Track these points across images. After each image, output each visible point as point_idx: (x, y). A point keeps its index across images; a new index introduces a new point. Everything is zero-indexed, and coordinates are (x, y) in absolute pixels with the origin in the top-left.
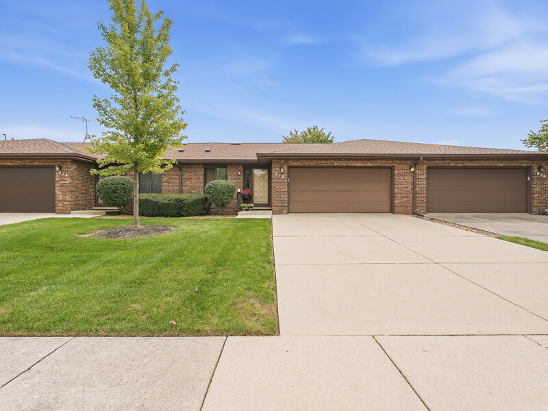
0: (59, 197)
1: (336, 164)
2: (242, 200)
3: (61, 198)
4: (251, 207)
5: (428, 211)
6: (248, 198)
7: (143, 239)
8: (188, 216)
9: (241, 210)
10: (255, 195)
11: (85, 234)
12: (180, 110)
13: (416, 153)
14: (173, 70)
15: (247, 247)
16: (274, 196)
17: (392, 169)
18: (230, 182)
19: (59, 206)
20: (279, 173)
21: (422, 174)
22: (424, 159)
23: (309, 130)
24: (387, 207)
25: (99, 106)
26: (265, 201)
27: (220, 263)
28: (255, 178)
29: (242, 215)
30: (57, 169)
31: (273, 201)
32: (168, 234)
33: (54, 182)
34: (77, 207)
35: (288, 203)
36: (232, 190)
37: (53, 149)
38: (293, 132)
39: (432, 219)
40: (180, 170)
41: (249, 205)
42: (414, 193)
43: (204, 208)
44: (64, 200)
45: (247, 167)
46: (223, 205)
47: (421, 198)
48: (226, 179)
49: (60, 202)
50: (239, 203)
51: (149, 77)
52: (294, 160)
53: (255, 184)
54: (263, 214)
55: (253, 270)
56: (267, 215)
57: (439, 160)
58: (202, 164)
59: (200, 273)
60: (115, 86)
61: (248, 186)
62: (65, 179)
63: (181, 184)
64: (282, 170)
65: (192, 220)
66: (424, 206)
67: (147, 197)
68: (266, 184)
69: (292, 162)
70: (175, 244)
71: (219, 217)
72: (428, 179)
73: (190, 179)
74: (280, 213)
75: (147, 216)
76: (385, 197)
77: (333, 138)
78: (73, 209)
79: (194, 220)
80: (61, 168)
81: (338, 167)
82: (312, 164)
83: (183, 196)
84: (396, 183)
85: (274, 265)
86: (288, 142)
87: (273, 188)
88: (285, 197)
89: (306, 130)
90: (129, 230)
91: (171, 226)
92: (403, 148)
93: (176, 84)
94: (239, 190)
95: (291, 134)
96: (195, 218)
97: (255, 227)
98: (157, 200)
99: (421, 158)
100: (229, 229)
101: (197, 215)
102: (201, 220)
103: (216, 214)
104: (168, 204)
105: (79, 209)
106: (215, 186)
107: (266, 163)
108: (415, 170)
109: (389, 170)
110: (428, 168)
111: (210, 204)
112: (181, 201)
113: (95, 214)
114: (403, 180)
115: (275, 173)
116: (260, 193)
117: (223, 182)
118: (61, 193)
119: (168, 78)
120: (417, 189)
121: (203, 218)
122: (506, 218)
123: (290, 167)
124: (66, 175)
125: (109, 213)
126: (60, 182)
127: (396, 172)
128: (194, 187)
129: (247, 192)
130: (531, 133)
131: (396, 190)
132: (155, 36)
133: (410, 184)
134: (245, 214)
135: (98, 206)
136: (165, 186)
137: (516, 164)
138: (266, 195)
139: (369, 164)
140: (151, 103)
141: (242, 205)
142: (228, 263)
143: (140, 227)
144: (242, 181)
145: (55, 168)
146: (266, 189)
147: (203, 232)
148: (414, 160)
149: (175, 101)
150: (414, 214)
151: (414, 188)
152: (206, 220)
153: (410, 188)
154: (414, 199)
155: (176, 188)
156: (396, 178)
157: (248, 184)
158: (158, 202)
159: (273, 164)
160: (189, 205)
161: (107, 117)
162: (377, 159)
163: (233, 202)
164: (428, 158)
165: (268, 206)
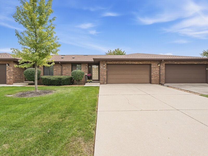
0: (8, 77)
1: (127, 63)
2: (87, 79)
3: (9, 77)
4: (91, 81)
5: (166, 83)
6: (90, 78)
7: (36, 97)
8: (64, 85)
9: (87, 83)
10: (93, 76)
11: (11, 94)
12: (57, 38)
13: (160, 58)
14: (53, 19)
15: (85, 101)
16: (101, 77)
17: (150, 65)
18: (82, 71)
19: (8, 81)
20: (103, 67)
21: (163, 67)
22: (164, 61)
23: (116, 50)
24: (148, 81)
25: (18, 35)
26: (97, 79)
27: (69, 111)
28: (93, 69)
29: (87, 85)
30: (7, 65)
31: (100, 79)
32: (50, 94)
33: (6, 71)
34: (16, 82)
35: (107, 80)
36: (83, 74)
37: (6, 56)
38: (109, 51)
39: (168, 86)
40: (61, 65)
41: (90, 80)
42: (160, 75)
43: (71, 82)
44: (10, 79)
45: (90, 64)
46: (79, 81)
47: (163, 77)
48: (81, 70)
49: (8, 79)
50: (86, 80)
51: (42, 23)
52: (109, 61)
53: (93, 71)
54: (96, 84)
55: (85, 116)
56: (98, 85)
57: (170, 61)
58: (70, 63)
59: (56, 118)
60: (25, 26)
61: (90, 72)
62: (10, 70)
63: (62, 72)
64: (104, 65)
65: (64, 87)
66: (164, 80)
67: (46, 77)
68: (98, 72)
69: (108, 62)
70: (51, 100)
71: (77, 86)
72: (165, 69)
73: (65, 69)
74: (103, 83)
75: (46, 85)
76: (148, 77)
77: (125, 53)
78: (14, 82)
79: (65, 87)
80: (9, 65)
81: (128, 64)
82: (117, 63)
83: (62, 77)
84: (152, 71)
85: (97, 112)
86: (107, 54)
87: (100, 73)
88: (106, 77)
89: (115, 50)
90: (31, 93)
91: (53, 90)
92: (155, 57)
93: (55, 26)
94: (86, 74)
95: (109, 52)
96: (66, 86)
97: (91, 90)
98: (50, 78)
99: (163, 60)
100: (79, 92)
101: (68, 85)
102: (68, 87)
103: (76, 84)
104: (55, 80)
105: (17, 83)
106: (75, 72)
107: (97, 62)
108: (160, 65)
109: (149, 66)
110: (165, 64)
111: (74, 80)
112: (61, 79)
113: (24, 84)
114: (155, 70)
115: (101, 67)
116: (95, 75)
117: (79, 71)
118: (9, 75)
119: (51, 23)
120: (161, 73)
121: (70, 86)
122: (199, 85)
123: (107, 64)
124: (11, 68)
125: (29, 84)
126: (9, 71)
127: (152, 66)
128: (67, 73)
129: (89, 75)
130: (204, 51)
131: (152, 74)
132: (45, 4)
133: (158, 71)
134: (88, 84)
135: (26, 81)
136: (55, 72)
137: (202, 63)
138: (98, 76)
139: (141, 63)
140: (42, 34)
141: (87, 80)
142: (73, 111)
143: (38, 91)
144: (87, 70)
145: (6, 65)
146: (98, 74)
147: (67, 93)
148: (160, 61)
149: (54, 33)
150: (160, 84)
151: (160, 73)
152: (71, 87)
153: (158, 73)
154: (160, 77)
155: (60, 73)
156: (152, 69)
157: (90, 71)
158: (50, 79)
159: (100, 63)
160: (64, 80)
161: (21, 40)
162: (144, 61)
163: (83, 79)
164: (166, 60)
165: (98, 81)
